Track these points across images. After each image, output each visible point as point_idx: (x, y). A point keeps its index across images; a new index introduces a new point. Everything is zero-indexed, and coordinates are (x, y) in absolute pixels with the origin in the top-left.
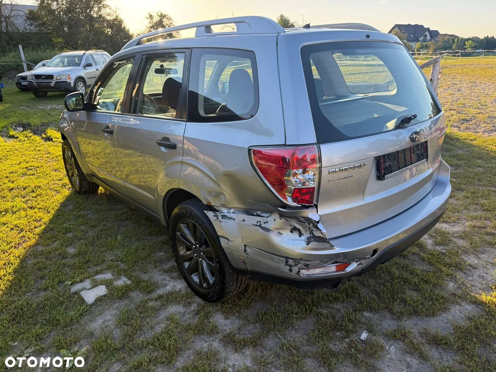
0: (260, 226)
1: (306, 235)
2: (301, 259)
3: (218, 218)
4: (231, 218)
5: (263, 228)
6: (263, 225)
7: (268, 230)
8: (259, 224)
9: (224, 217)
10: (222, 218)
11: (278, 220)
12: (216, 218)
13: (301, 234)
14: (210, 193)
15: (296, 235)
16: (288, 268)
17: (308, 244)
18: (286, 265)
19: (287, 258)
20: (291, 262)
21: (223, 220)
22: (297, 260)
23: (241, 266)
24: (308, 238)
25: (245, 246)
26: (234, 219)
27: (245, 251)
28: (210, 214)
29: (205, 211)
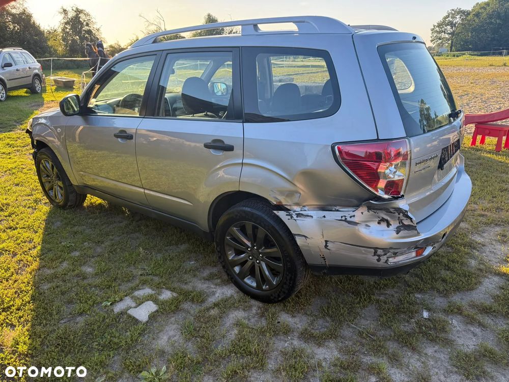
0: (346, 220)
1: (395, 224)
2: (391, 248)
3: (292, 217)
4: (308, 216)
5: (350, 222)
6: (349, 219)
7: (356, 224)
8: (343, 218)
9: (298, 215)
10: (297, 217)
11: (366, 212)
12: (289, 217)
13: (389, 225)
14: (282, 193)
15: (384, 225)
16: (377, 257)
17: (397, 234)
18: (374, 255)
19: (376, 249)
20: (380, 252)
21: (299, 218)
22: (386, 250)
23: (320, 262)
24: (397, 228)
25: (326, 242)
26: (312, 217)
27: (326, 246)
28: (282, 214)
29: (275, 212)
